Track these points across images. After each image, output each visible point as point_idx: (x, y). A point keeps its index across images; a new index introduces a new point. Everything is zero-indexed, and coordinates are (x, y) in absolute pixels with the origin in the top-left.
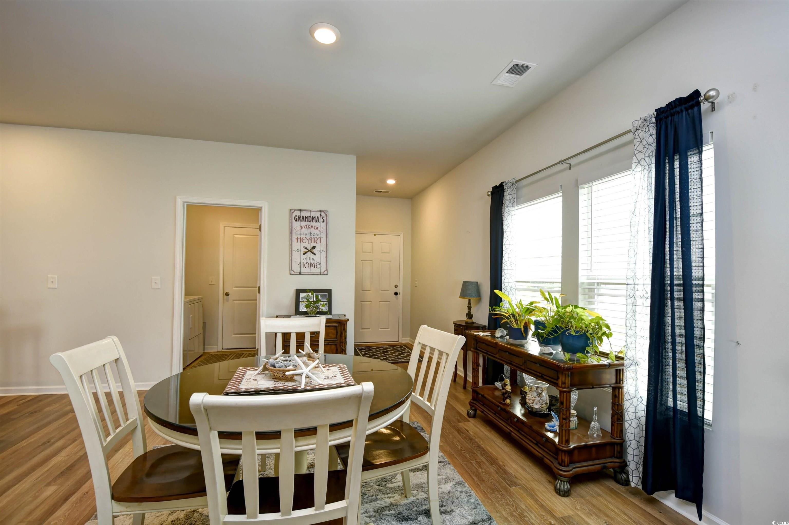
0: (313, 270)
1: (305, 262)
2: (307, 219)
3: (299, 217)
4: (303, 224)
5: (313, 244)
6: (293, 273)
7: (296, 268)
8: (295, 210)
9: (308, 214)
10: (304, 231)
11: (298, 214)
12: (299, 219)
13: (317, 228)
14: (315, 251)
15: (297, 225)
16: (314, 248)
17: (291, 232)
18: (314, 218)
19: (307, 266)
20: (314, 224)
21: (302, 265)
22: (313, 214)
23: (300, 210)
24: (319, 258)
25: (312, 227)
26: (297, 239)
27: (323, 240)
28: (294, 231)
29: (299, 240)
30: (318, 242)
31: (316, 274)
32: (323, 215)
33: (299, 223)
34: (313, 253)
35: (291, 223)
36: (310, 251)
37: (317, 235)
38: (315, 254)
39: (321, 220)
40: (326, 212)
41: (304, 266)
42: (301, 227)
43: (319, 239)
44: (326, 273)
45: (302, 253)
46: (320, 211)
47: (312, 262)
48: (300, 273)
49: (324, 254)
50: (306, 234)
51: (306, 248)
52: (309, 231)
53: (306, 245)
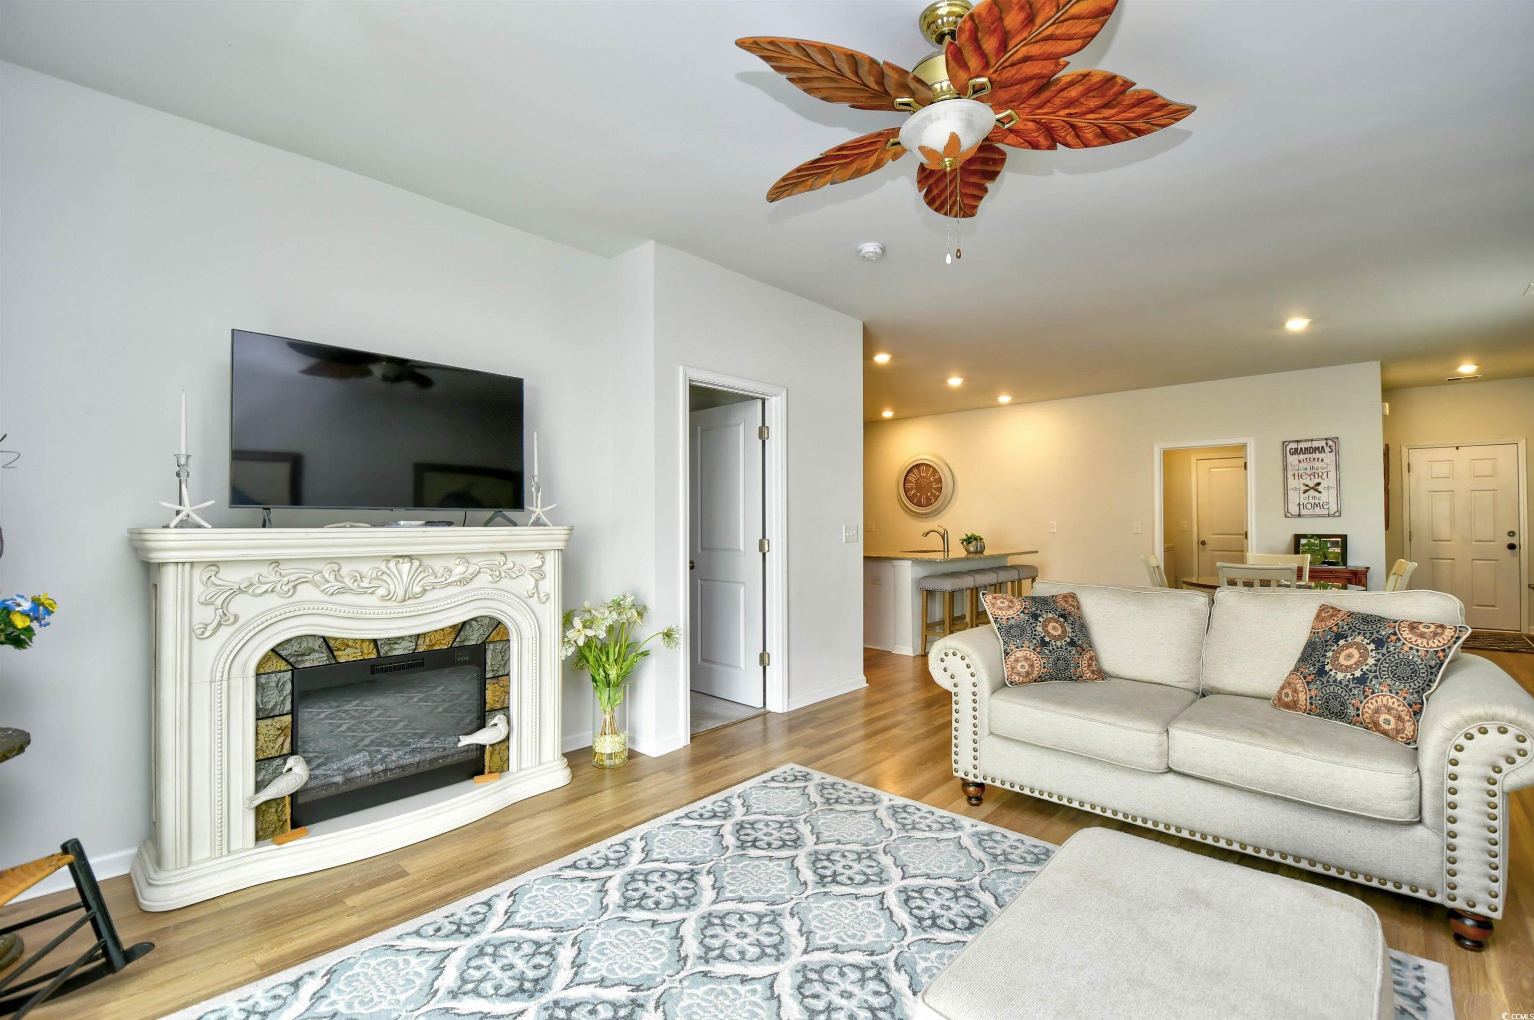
0: (1318, 511)
1: (1306, 502)
2: (1307, 450)
3: (1296, 449)
4: (1302, 457)
5: (1317, 481)
6: (1289, 515)
7: (1294, 510)
8: (1290, 442)
9: (1308, 445)
10: (1302, 465)
11: (1294, 445)
12: (1295, 452)
13: (1322, 460)
14: (1320, 488)
15: (1292, 459)
16: (1318, 484)
17: (1285, 468)
18: (1317, 449)
19: (1309, 506)
20: (1317, 455)
21: (1302, 507)
22: (1316, 444)
23: (1297, 442)
24: (1328, 496)
25: (1314, 459)
26: (1294, 475)
27: (1332, 475)
28: (1289, 467)
29: (1296, 477)
30: (1325, 476)
31: (1323, 516)
32: (1330, 443)
33: (1295, 457)
34: (1317, 491)
35: (1285, 458)
36: (1313, 488)
37: (1323, 468)
38: (1320, 492)
39: (1327, 449)
40: (1335, 440)
41: (1305, 506)
42: (1300, 461)
43: (1325, 474)
44: (1337, 514)
45: (1302, 491)
46: (1326, 439)
47: (1317, 502)
48: (1300, 516)
49: (1333, 492)
50: (1306, 469)
51: (1307, 486)
52: (1311, 465)
53: (1307, 482)
